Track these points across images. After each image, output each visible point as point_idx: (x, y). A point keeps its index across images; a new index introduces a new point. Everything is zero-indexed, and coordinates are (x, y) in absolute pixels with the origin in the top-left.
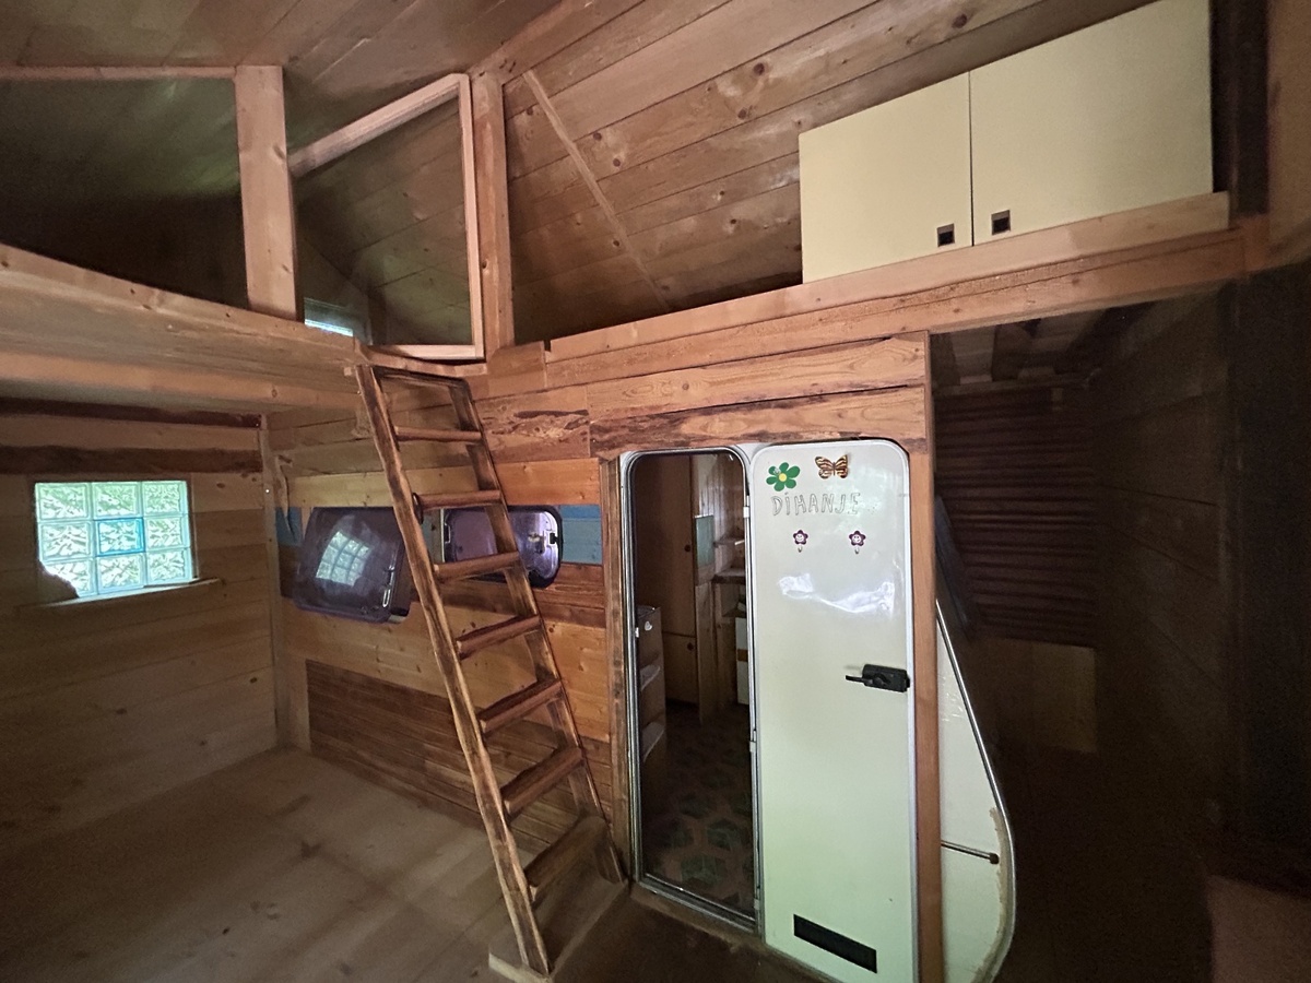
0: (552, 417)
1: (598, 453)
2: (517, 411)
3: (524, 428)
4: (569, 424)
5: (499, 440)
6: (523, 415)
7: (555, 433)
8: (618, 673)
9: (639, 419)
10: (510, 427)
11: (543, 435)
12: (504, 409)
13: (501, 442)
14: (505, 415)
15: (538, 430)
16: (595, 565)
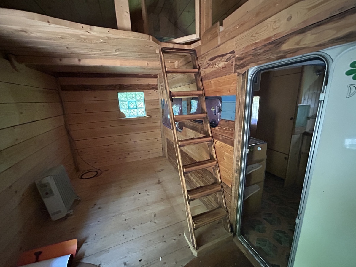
0: (221, 57)
1: (237, 71)
2: (209, 58)
3: (212, 65)
4: (227, 59)
5: (204, 71)
6: (211, 59)
7: (221, 65)
8: (237, 165)
9: (258, 49)
10: (207, 66)
11: (217, 67)
12: (206, 58)
13: (204, 72)
14: (205, 61)
15: (216, 64)
16: (232, 121)
